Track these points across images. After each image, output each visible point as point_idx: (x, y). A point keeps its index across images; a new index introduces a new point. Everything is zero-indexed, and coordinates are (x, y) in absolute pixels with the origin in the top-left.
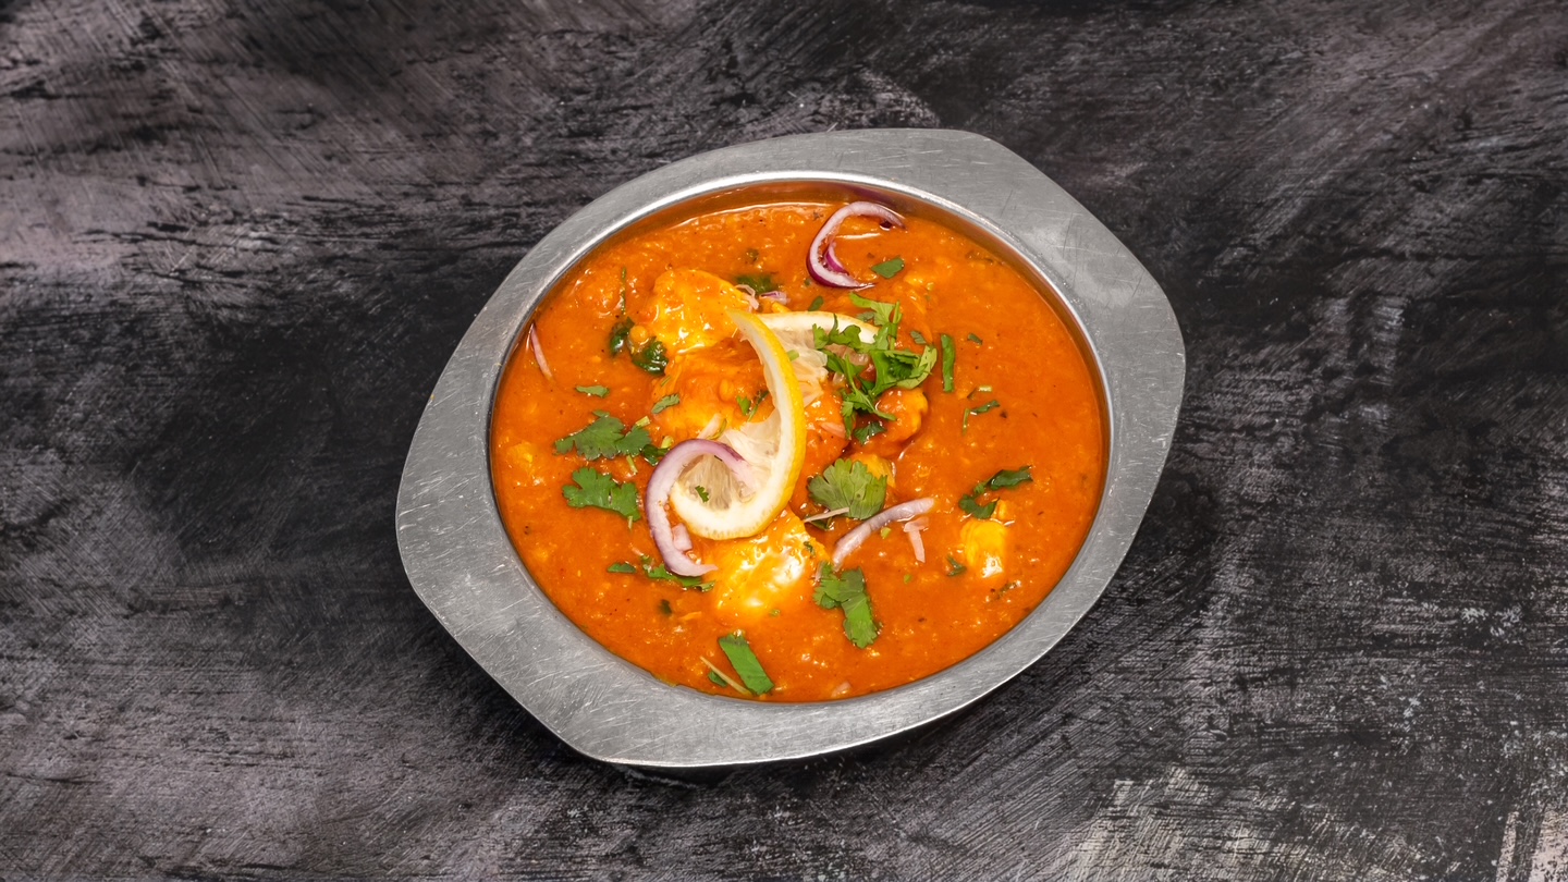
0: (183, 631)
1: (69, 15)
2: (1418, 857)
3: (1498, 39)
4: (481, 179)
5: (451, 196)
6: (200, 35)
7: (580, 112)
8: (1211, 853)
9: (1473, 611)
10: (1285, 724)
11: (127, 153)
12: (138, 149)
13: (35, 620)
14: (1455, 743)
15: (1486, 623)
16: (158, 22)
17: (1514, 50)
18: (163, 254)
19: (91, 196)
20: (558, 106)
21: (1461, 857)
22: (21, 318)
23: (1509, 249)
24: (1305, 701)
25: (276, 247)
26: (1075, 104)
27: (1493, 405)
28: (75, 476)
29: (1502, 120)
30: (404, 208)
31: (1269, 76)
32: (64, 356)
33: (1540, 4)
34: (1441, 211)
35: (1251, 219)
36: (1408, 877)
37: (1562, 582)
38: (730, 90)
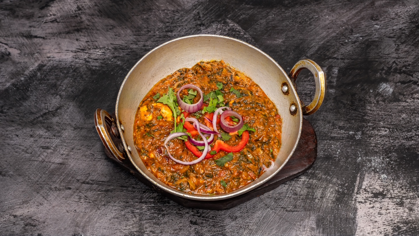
0: (85, 133)
1: (62, 5)
2: (339, 182)
3: (359, 14)
5: (141, 44)
6: (89, 10)
7: (168, 27)
9: (351, 132)
11: (74, 34)
12: (76, 33)
13: (55, 131)
14: (347, 159)
15: (354, 135)
16: (81, 7)
17: (362, 16)
18: (81, 55)
19: (67, 43)
20: (163, 26)
21: (348, 183)
22: (52, 68)
23: (360, 58)
25: (105, 54)
26: (271, 26)
27: (356, 90)
28: (63, 101)
29: (360, 31)
30: (131, 46)
31: (311, 21)
32: (61, 76)
33: (368, 6)
34: (346, 50)
35: (307, 51)
36: (337, 187)
37: (370, 126)
38: (199, 23)
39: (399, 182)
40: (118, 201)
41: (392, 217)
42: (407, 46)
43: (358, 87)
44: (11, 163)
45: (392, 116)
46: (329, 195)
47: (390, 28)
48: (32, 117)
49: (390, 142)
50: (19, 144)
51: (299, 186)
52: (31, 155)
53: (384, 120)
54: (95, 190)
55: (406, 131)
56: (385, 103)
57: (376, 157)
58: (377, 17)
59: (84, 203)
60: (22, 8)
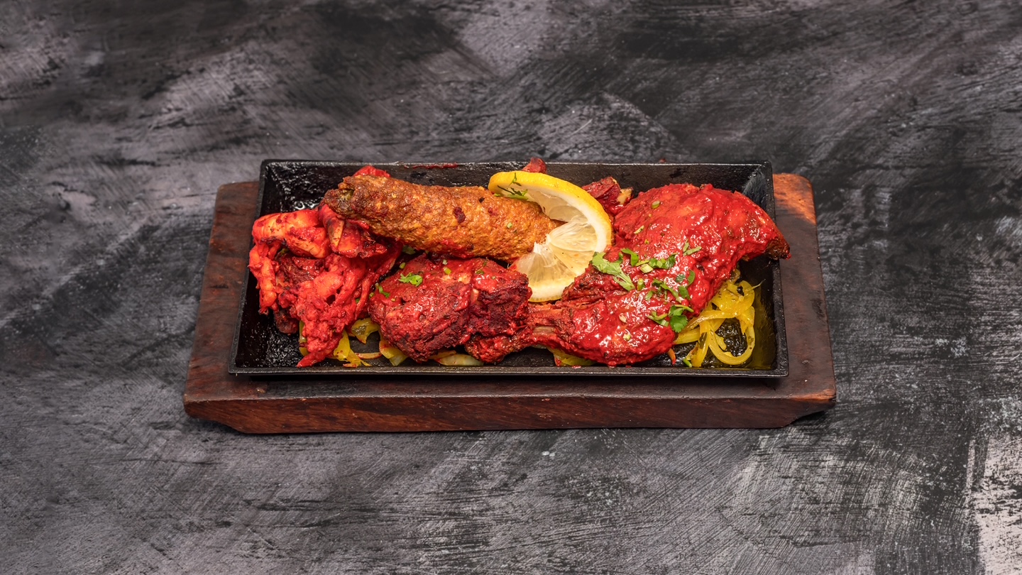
1: (197, 86)
2: (924, 464)
3: (927, 62)
6: (264, 92)
7: (460, 119)
8: (813, 469)
9: (941, 340)
10: (848, 401)
11: (228, 151)
12: (234, 148)
14: (938, 406)
15: (950, 345)
16: (243, 87)
17: (936, 67)
19: (210, 172)
20: (448, 117)
21: (947, 464)
22: (175, 233)
23: (942, 162)
24: (857, 389)
26: (713, 103)
27: (942, 238)
31: (812, 85)
32: (197, 250)
33: (947, 44)
34: (905, 145)
35: (808, 153)
36: (920, 475)
37: (986, 323)
38: (536, 106)
40: (354, 548)
43: (945, 232)
44: (74, 470)
46: (901, 496)
47: (1008, 90)
48: (127, 353)
50: (93, 421)
51: (820, 479)
52: (125, 445)
53: (1020, 305)
54: (292, 524)
56: (1018, 266)
57: (1010, 398)
58: (972, 66)
59: (266, 560)
60: (97, 98)
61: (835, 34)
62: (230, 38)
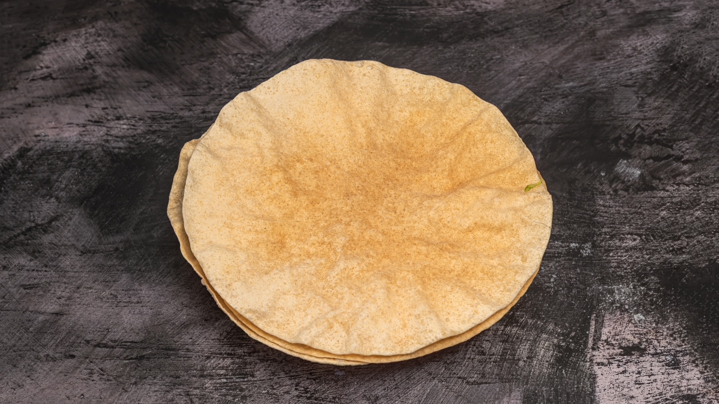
0: (101, 260)
1: (61, 51)
2: (559, 331)
3: (570, 50)
4: (208, 103)
5: (198, 109)
6: (108, 57)
7: (243, 80)
9: (574, 244)
11: (81, 97)
12: (86, 96)
13: (46, 257)
14: (570, 290)
15: (579, 249)
16: (93, 53)
17: (576, 54)
18: (94, 131)
19: (69, 112)
21: (575, 331)
22: (43, 153)
23: (578, 120)
25: (135, 128)
27: (576, 173)
28: (62, 207)
29: (573, 77)
30: (181, 113)
31: (489, 64)
32: (58, 166)
33: (584, 38)
34: (553, 108)
36: (556, 338)
37: (605, 233)
39: (667, 326)
40: (160, 376)
41: (661, 388)
42: (657, 100)
43: (579, 169)
45: (643, 215)
46: (542, 352)
47: (626, 72)
48: (6, 236)
49: (644, 258)
51: (487, 338)
52: (3, 300)
53: (630, 221)
54: (118, 357)
55: (670, 239)
56: (629, 194)
57: (621, 286)
58: (602, 54)
59: (99, 382)
61: (507, 29)
62: (85, 18)
